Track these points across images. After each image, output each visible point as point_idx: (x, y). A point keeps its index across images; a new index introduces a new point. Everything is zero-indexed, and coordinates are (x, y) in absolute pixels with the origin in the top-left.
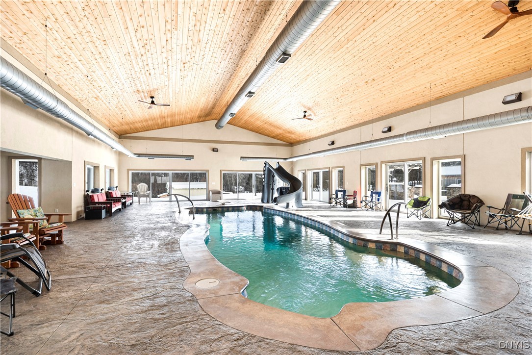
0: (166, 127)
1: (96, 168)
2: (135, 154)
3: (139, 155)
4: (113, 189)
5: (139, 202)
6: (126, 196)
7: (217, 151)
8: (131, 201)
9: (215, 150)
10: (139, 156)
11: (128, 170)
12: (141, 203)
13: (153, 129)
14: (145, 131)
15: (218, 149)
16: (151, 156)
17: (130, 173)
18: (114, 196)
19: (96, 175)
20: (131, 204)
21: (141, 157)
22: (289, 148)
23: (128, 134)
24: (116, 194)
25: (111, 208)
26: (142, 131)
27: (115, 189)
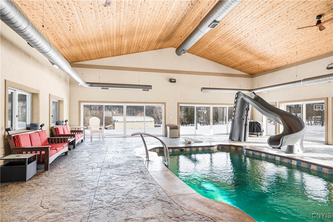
0: (121, 55)
1: (35, 95)
2: (87, 83)
3: (92, 84)
4: (62, 124)
5: (91, 138)
6: (77, 131)
7: (175, 82)
8: (82, 138)
9: (172, 81)
10: (91, 86)
11: (80, 102)
12: (93, 140)
13: (106, 57)
14: (97, 58)
15: (175, 80)
16: (105, 86)
17: (82, 104)
18: (61, 133)
19: (34, 105)
20: (82, 141)
21: (94, 86)
22: (249, 79)
23: (79, 61)
24: (65, 129)
25: (47, 156)
26: (95, 59)
27: (64, 123)
